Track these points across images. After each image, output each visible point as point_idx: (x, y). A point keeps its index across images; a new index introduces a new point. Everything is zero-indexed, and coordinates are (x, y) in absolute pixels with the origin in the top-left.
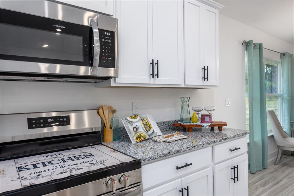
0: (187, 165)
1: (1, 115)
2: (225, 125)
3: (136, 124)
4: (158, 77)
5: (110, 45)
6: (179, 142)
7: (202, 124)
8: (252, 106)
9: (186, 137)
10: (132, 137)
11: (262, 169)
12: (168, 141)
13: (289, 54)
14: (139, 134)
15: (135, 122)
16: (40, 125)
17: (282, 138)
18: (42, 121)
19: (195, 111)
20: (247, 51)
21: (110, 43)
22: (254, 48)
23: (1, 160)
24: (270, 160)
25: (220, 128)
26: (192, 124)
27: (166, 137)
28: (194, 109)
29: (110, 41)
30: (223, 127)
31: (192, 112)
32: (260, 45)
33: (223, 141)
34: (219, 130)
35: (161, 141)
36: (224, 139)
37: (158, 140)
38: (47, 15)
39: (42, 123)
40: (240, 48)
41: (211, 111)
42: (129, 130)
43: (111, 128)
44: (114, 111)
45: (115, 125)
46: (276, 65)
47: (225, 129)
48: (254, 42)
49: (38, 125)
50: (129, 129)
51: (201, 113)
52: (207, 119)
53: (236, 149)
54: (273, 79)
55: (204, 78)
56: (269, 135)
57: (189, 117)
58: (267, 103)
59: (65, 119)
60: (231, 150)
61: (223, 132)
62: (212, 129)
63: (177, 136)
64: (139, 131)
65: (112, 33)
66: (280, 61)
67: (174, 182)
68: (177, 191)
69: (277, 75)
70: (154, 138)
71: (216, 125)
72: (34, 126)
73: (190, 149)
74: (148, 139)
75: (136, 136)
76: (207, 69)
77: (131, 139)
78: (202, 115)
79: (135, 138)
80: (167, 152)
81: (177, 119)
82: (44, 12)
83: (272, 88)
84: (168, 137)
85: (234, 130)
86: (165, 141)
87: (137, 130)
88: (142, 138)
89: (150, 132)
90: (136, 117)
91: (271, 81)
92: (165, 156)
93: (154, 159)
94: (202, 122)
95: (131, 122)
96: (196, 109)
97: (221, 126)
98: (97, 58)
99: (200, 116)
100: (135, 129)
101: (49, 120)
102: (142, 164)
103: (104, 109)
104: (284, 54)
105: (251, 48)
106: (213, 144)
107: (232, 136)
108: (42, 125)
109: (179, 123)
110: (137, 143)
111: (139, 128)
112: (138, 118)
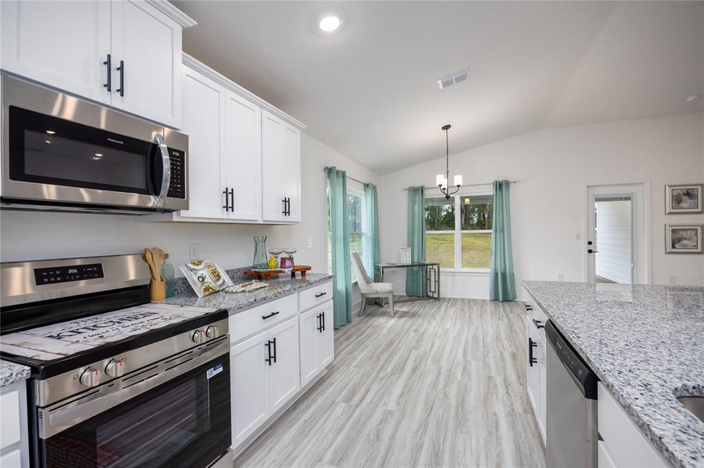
0: (273, 314)
1: (2, 263)
2: (309, 269)
3: (201, 272)
4: (233, 211)
5: (179, 168)
6: (259, 290)
7: (282, 270)
8: (335, 247)
9: (267, 285)
10: (198, 289)
11: (346, 323)
12: (247, 290)
13: (372, 185)
14: (206, 285)
15: (199, 270)
16: (56, 279)
17: (365, 284)
18: (58, 272)
19: (272, 253)
20: (329, 178)
21: (179, 166)
22: (337, 176)
23: (2, 334)
24: (354, 312)
25: (303, 273)
26: (270, 270)
27: (243, 287)
28: (271, 251)
29: (179, 163)
30: (307, 272)
31: (269, 255)
32: (344, 173)
33: (309, 286)
34: (302, 275)
35: (238, 291)
36: (311, 284)
37: (234, 291)
38: (103, 126)
39: (59, 276)
40: (322, 175)
41: (291, 253)
42: (193, 281)
43: (162, 280)
44: (166, 256)
45: (167, 276)
46: (359, 196)
47: (308, 274)
48: (337, 169)
49: (53, 279)
50: (193, 279)
51: (280, 256)
52: (288, 263)
53: (322, 294)
54: (357, 212)
55: (285, 213)
56: (353, 282)
57: (265, 261)
58: (351, 244)
59: (95, 269)
60: (317, 296)
61: (307, 278)
62: (293, 275)
63: (256, 284)
64: (205, 281)
65: (182, 154)
66: (363, 192)
67: (260, 335)
68: (263, 344)
69: (360, 207)
70: (227, 289)
71: (297, 270)
72: (46, 280)
73: (276, 297)
74: (218, 291)
75: (203, 287)
76: (289, 201)
77: (197, 293)
78: (282, 259)
79: (202, 290)
80: (253, 300)
81: (248, 266)
82: (99, 123)
83: (355, 223)
84: (246, 286)
85: (319, 275)
86: (244, 291)
87: (203, 280)
88: (210, 290)
89: (220, 282)
90: (200, 263)
91: (355, 215)
92: (251, 305)
93: (240, 308)
94: (281, 267)
95: (194, 269)
96: (275, 251)
97: (304, 271)
98: (166, 185)
99: (279, 260)
100: (201, 279)
101: (70, 271)
102: (229, 314)
103: (153, 253)
104: (368, 186)
105: (334, 175)
106: (300, 289)
107: (318, 280)
108: (59, 279)
109: (253, 270)
110: (205, 296)
111: (205, 277)
112: (203, 265)
